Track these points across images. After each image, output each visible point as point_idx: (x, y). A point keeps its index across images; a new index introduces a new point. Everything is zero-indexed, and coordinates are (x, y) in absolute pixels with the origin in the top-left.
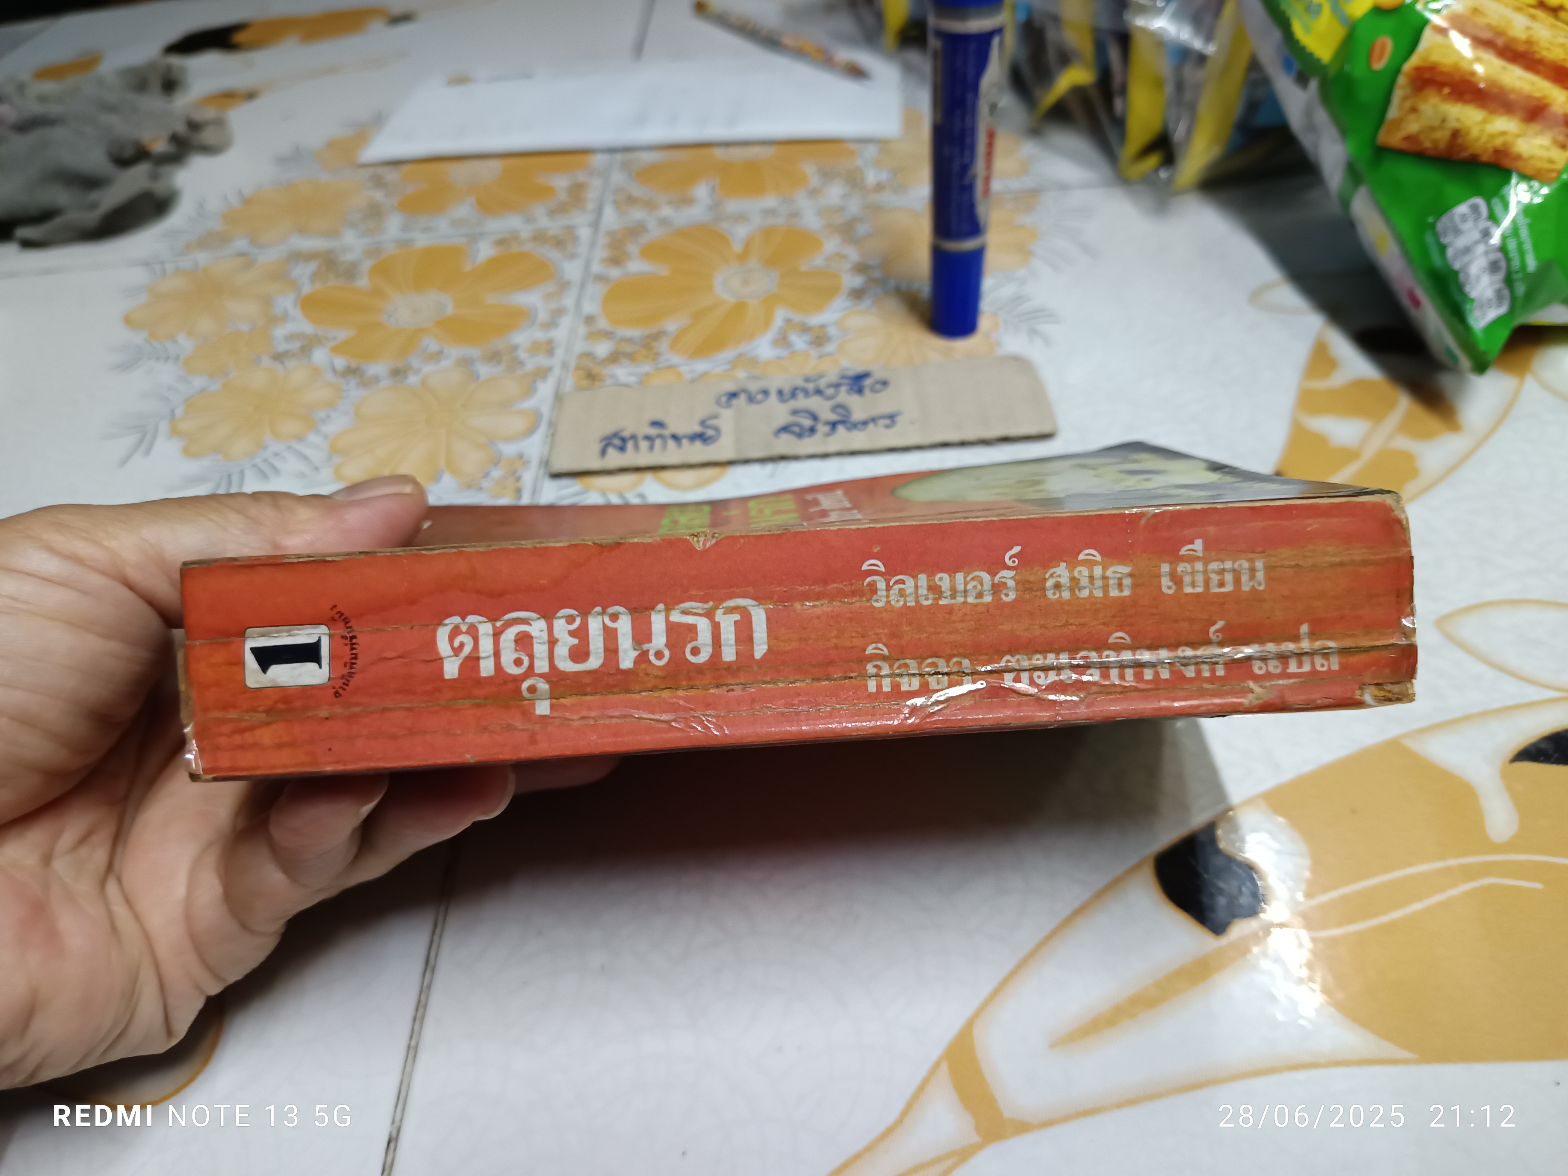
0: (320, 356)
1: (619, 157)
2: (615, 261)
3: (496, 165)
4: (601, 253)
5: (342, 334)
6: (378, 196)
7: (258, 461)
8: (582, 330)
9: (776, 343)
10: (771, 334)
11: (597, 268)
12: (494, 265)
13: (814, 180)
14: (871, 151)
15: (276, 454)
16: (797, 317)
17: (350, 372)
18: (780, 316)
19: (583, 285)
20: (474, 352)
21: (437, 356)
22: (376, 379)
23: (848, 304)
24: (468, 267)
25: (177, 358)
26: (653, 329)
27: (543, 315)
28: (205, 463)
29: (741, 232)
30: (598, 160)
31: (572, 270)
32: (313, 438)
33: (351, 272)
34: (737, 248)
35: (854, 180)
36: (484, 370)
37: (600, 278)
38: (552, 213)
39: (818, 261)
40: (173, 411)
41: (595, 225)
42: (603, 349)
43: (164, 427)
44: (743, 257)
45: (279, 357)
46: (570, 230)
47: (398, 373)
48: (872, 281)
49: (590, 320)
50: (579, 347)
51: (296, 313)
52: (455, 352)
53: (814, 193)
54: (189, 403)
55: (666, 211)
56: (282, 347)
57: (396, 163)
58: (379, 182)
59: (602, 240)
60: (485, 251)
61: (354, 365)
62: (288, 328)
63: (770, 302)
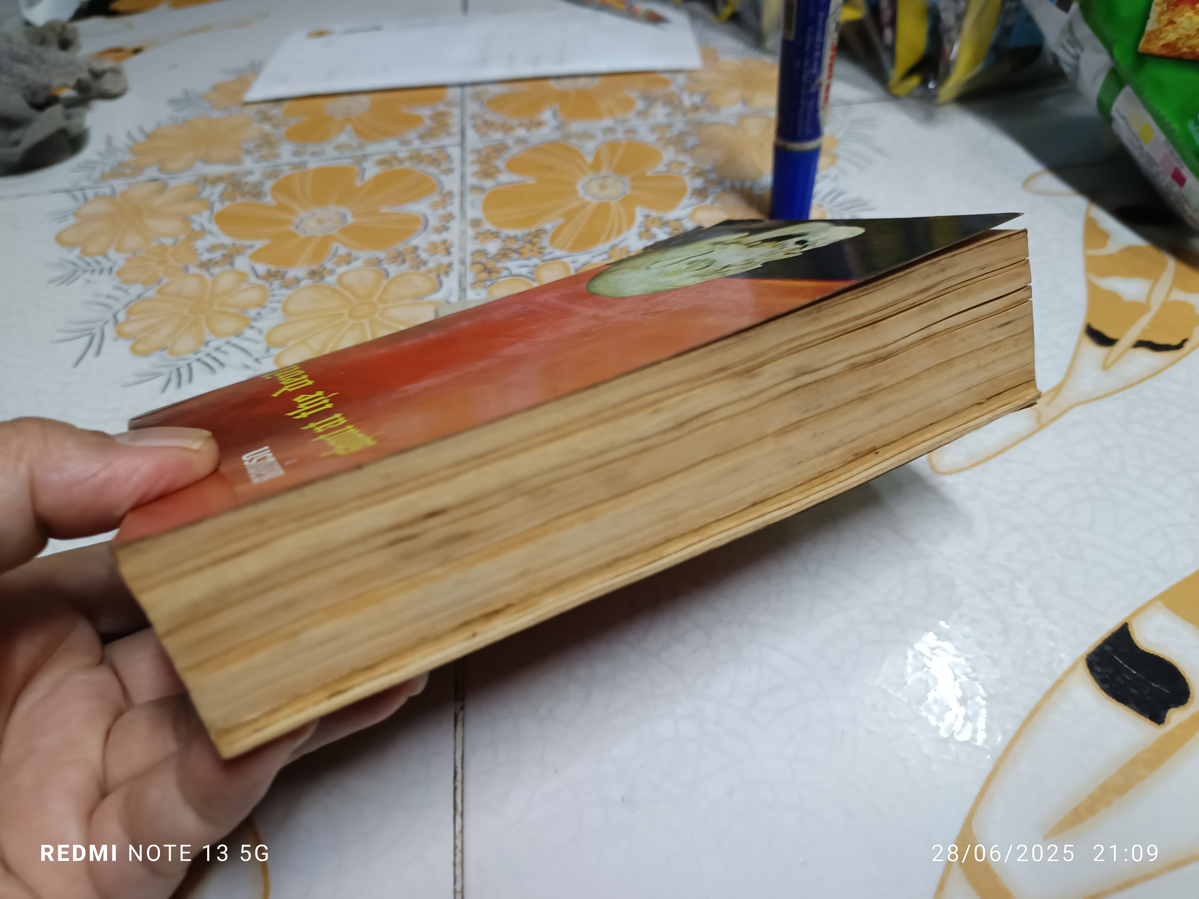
0: (242, 263)
1: (469, 90)
2: (486, 174)
3: (365, 99)
4: (471, 169)
5: (259, 244)
6: (267, 128)
7: (201, 355)
8: (471, 232)
9: (640, 236)
10: (635, 229)
11: (471, 180)
12: (380, 181)
13: (640, 105)
14: (681, 79)
15: (217, 349)
16: (654, 214)
17: (270, 276)
18: (640, 213)
19: (462, 194)
20: (381, 255)
21: (348, 259)
22: (297, 280)
23: (694, 200)
24: (358, 183)
25: (111, 270)
26: (533, 229)
27: (434, 222)
28: (154, 359)
29: (589, 147)
30: (453, 93)
31: (451, 183)
32: (249, 333)
33: (257, 192)
34: (590, 159)
35: (673, 102)
36: (393, 269)
37: (474, 188)
38: (422, 137)
39: (661, 167)
40: (115, 316)
41: (462, 144)
42: (493, 247)
43: (110, 330)
44: (596, 166)
45: (206, 265)
46: (441, 149)
47: (316, 275)
48: (708, 182)
49: (476, 223)
50: (471, 247)
51: (213, 227)
52: (364, 255)
53: (643, 114)
54: (130, 309)
55: (521, 132)
56: (206, 256)
57: (278, 101)
58: (265, 118)
59: (470, 157)
60: (371, 171)
61: (273, 268)
62: (210, 240)
63: (628, 202)
